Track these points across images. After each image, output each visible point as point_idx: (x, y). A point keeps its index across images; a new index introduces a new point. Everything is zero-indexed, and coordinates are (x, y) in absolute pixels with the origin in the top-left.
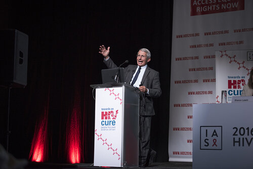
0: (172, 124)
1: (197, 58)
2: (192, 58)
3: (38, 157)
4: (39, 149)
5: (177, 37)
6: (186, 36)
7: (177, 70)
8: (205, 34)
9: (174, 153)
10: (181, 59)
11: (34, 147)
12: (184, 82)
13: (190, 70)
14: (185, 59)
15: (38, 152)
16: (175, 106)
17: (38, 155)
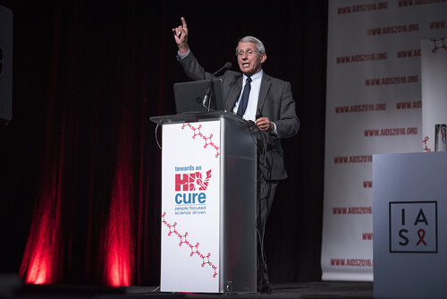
0: (330, 202)
1: (383, 56)
2: (373, 57)
3: (38, 275)
4: (41, 258)
5: (339, 12)
6: (358, 8)
7: (340, 84)
8: (400, 5)
9: (333, 263)
10: (348, 61)
11: (30, 255)
12: (356, 109)
13: (367, 83)
14: (357, 58)
15: (39, 266)
16: (336, 161)
17: (39, 271)
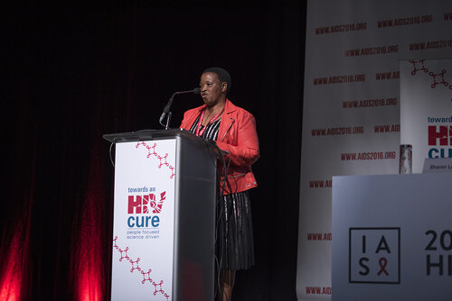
0: (305, 227)
1: (361, 78)
2: (351, 79)
3: (8, 299)
4: (12, 281)
5: (317, 32)
6: (336, 29)
7: (317, 106)
8: (379, 26)
9: (308, 291)
10: (325, 82)
12: (333, 132)
13: (345, 105)
14: (334, 80)
15: (9, 290)
16: (311, 186)
17: (8, 295)
